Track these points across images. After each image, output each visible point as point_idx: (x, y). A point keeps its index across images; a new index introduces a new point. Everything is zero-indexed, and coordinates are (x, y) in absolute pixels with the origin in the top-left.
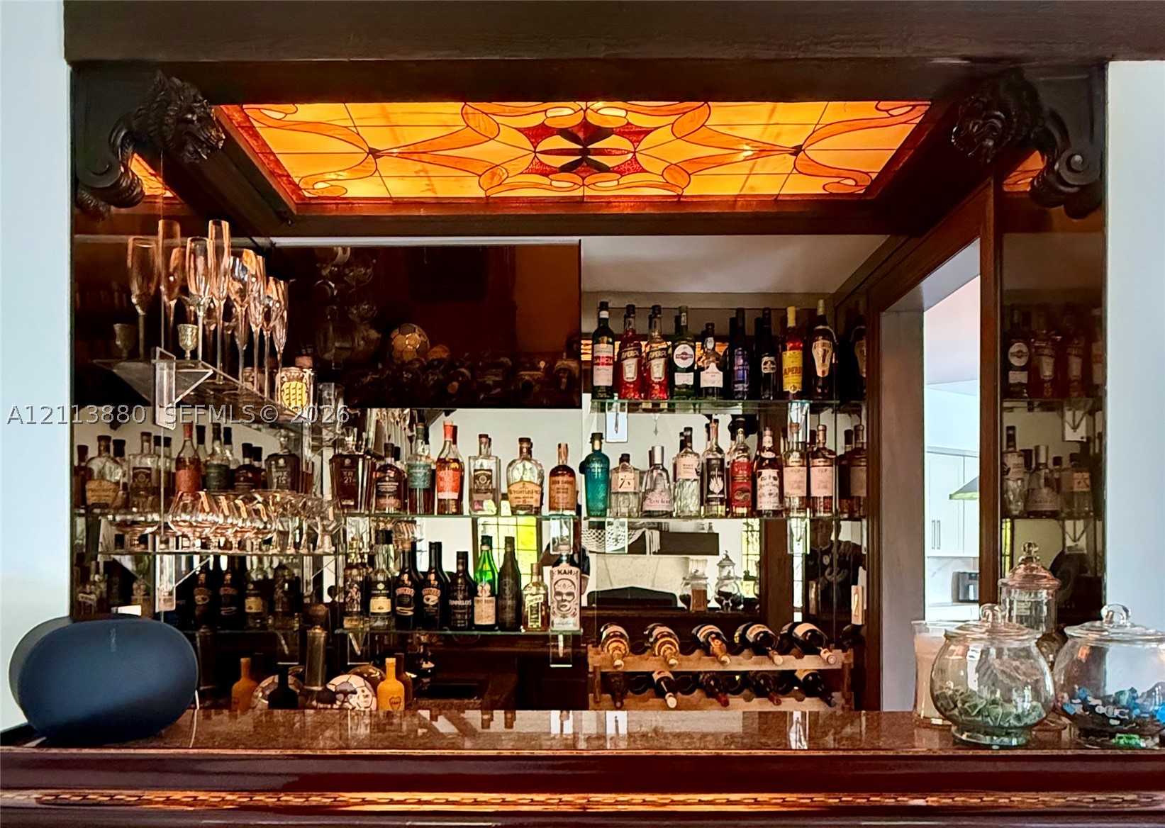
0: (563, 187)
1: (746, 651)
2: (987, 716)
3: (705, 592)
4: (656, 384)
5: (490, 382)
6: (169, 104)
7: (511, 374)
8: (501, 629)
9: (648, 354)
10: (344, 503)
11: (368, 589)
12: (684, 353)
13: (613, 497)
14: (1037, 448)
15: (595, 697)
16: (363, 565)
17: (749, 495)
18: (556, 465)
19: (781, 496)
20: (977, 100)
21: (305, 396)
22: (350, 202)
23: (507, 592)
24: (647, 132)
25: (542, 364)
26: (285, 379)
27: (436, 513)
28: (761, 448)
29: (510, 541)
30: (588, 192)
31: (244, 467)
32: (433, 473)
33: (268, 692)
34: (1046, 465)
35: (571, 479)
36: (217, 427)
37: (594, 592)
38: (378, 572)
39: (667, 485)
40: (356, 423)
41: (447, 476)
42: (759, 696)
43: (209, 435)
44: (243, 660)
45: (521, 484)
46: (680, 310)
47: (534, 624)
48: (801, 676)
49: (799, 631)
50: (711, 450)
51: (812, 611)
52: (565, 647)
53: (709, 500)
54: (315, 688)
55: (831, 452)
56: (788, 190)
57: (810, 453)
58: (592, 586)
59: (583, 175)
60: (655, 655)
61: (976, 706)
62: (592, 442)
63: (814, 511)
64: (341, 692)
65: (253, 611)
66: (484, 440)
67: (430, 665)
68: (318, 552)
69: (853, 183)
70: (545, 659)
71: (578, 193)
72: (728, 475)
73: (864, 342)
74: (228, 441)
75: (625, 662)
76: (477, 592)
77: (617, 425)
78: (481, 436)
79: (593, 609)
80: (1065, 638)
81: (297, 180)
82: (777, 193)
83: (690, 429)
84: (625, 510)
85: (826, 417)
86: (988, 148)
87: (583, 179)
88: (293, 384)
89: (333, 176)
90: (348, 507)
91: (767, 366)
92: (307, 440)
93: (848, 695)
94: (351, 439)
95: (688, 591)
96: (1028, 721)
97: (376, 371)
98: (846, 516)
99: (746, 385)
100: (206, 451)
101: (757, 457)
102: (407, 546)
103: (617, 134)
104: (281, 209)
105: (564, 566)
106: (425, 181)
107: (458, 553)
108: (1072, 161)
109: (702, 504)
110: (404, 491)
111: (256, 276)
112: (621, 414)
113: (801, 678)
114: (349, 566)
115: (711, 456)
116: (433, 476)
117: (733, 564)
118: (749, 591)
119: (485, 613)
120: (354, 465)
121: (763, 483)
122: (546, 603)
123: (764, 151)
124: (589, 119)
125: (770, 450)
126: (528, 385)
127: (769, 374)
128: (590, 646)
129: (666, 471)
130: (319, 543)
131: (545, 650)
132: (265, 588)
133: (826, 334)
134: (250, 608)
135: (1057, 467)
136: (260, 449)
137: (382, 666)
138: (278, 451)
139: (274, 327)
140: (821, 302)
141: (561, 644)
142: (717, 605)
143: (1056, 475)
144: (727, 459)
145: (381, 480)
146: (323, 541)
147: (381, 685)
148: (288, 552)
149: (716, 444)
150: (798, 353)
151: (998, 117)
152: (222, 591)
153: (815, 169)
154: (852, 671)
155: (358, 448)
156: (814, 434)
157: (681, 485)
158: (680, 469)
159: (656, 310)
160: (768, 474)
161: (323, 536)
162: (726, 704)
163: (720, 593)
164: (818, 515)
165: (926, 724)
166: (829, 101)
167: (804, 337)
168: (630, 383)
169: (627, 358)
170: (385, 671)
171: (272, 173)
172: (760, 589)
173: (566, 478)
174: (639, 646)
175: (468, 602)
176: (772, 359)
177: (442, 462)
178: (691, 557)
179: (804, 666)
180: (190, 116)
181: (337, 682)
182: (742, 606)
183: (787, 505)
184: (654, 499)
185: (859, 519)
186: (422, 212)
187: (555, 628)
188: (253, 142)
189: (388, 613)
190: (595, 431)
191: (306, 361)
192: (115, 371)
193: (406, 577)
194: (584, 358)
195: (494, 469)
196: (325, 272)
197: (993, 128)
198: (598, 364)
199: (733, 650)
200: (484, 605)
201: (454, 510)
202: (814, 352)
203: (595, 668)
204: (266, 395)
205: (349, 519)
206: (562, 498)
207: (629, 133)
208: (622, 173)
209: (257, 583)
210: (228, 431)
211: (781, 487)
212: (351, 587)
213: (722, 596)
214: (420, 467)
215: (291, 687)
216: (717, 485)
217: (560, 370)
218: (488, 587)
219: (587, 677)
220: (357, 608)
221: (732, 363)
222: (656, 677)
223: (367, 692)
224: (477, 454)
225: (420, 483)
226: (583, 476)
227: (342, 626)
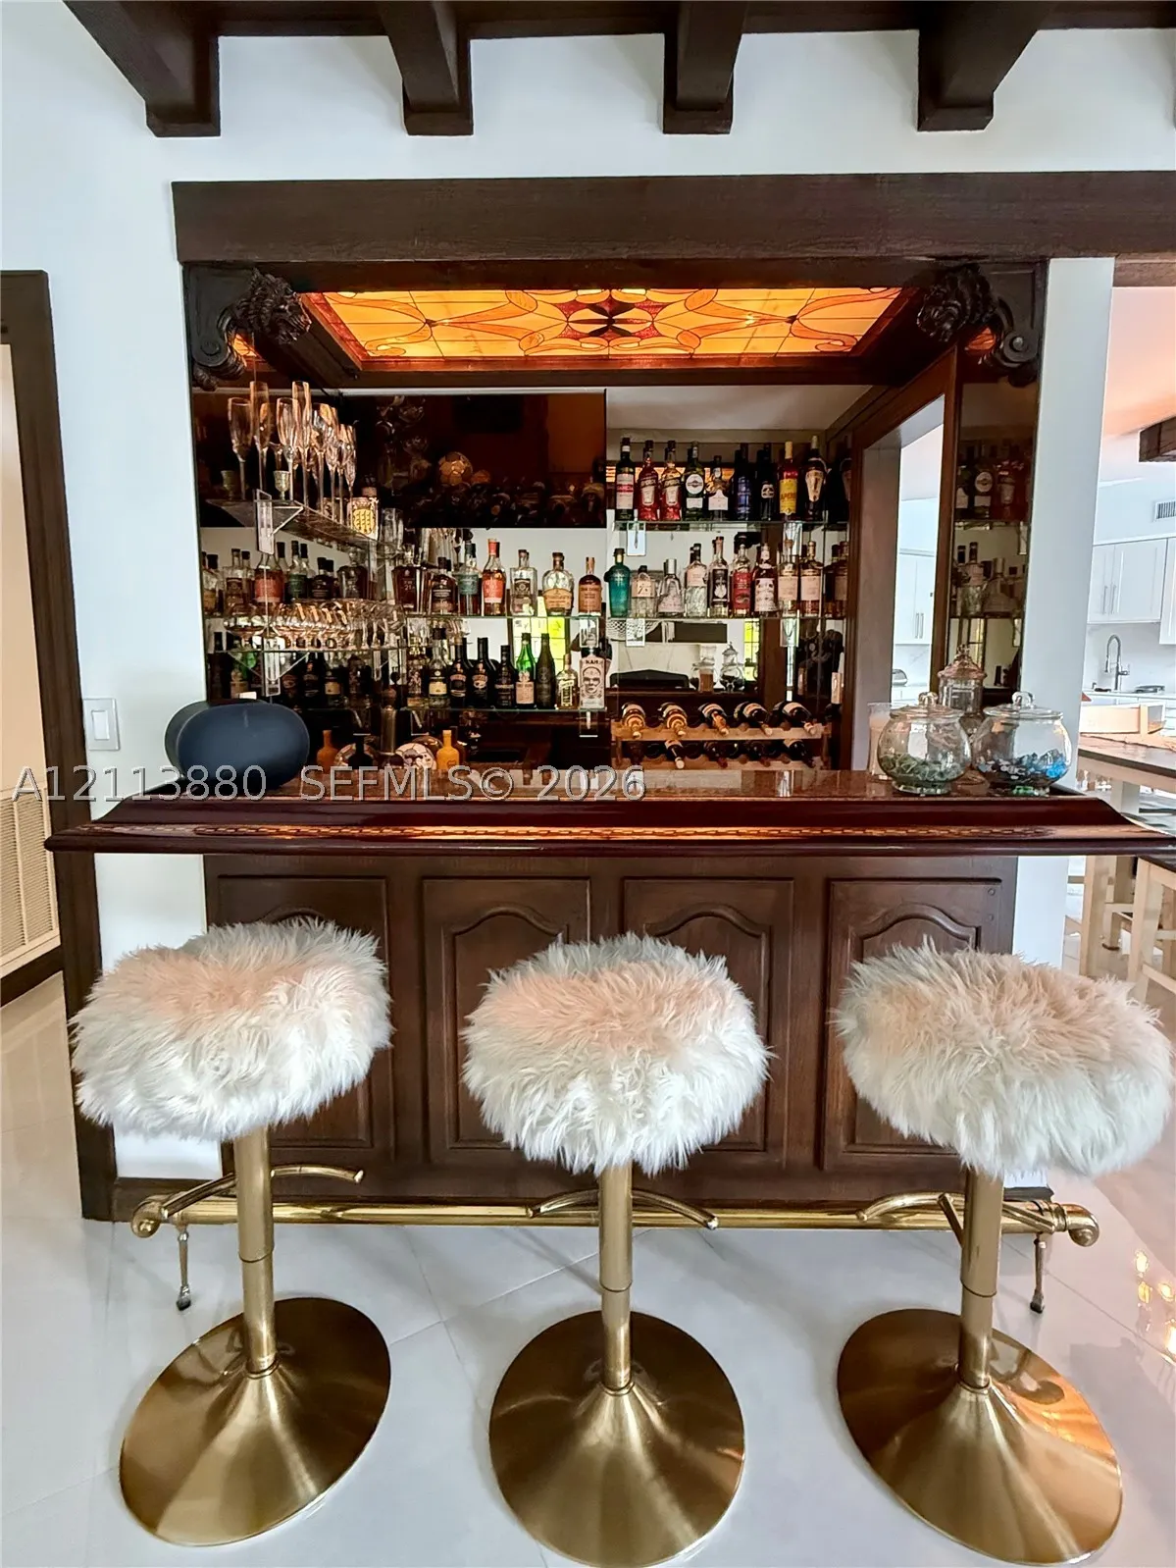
0: (592, 348)
1: (743, 725)
2: (918, 773)
3: (711, 676)
4: (671, 507)
5: (527, 505)
6: (266, 296)
7: (545, 497)
8: (539, 707)
9: (664, 482)
10: (405, 606)
11: (427, 676)
12: (696, 482)
13: (633, 601)
14: (996, 560)
15: (617, 761)
16: (422, 656)
17: (748, 599)
18: (585, 575)
19: (776, 599)
20: (938, 291)
21: (372, 520)
22: (408, 360)
23: (544, 678)
24: (664, 306)
25: (572, 488)
26: (355, 507)
27: (483, 615)
28: (759, 560)
29: (545, 638)
30: (613, 352)
31: (320, 577)
32: (480, 582)
33: (347, 757)
34: (1002, 574)
35: (597, 587)
36: (295, 544)
37: (615, 674)
38: (435, 662)
39: (679, 591)
40: (412, 539)
41: (492, 585)
42: (752, 759)
43: (288, 551)
44: (325, 732)
45: (555, 591)
46: (692, 444)
47: (566, 704)
48: (788, 744)
49: (788, 709)
50: (717, 562)
51: (800, 693)
52: (592, 720)
53: (714, 604)
54: (389, 754)
55: (819, 564)
56: (783, 350)
57: (801, 565)
58: (613, 669)
59: (609, 339)
60: (666, 728)
61: (909, 766)
62: (616, 554)
63: (803, 612)
64: (410, 757)
65: (332, 693)
66: (523, 554)
67: (478, 736)
68: (385, 647)
69: (841, 344)
70: (575, 730)
71: (605, 352)
72: (731, 581)
73: (849, 472)
74: (304, 555)
75: (642, 734)
76: (518, 677)
77: (636, 541)
78: (520, 551)
79: (615, 689)
80: (984, 717)
81: (363, 344)
82: (775, 351)
83: (699, 545)
84: (643, 612)
85: (817, 534)
86: (947, 331)
87: (609, 342)
88: (362, 511)
89: (394, 340)
90: (409, 609)
91: (767, 492)
92: (373, 555)
93: (825, 759)
94: (410, 553)
95: (697, 675)
96: (949, 777)
97: (429, 496)
98: (830, 616)
99: (748, 508)
100: (286, 564)
101: (756, 567)
102: (459, 641)
103: (638, 308)
104: (351, 367)
105: (591, 657)
106: (473, 344)
107: (502, 647)
108: (1014, 342)
109: (708, 606)
110: (455, 596)
111: (331, 426)
112: (640, 532)
113: (788, 746)
114: (410, 658)
115: (717, 568)
116: (479, 583)
117: (736, 654)
118: (749, 674)
119: (525, 694)
120: (413, 575)
121: (760, 589)
122: (576, 685)
123: (764, 320)
124: (614, 297)
125: (767, 562)
126: (560, 508)
127: (768, 499)
128: (613, 721)
129: (678, 580)
130: (386, 639)
131: (574, 723)
132: (341, 675)
133: (818, 466)
134: (329, 691)
135: (1013, 576)
136: (331, 562)
137: (441, 738)
138: (348, 564)
139: (346, 466)
140: (815, 438)
141: (589, 719)
142: (722, 687)
143: (1011, 582)
144: (730, 569)
145: (436, 587)
146: (389, 638)
147: (439, 752)
148: (363, 647)
149: (722, 557)
150: (794, 482)
151: (955, 306)
152: (306, 677)
153: (807, 334)
154: (829, 740)
155: (415, 561)
156: (805, 549)
157: (691, 591)
158: (690, 578)
159: (671, 445)
160: (765, 583)
161: (389, 633)
162: (724, 766)
163: (724, 677)
164: (806, 615)
165: (876, 779)
166: (816, 287)
167: (800, 467)
168: (648, 507)
169: (645, 486)
170: (443, 741)
171: (342, 338)
172: (759, 673)
173: (593, 586)
174: (653, 720)
175: (512, 686)
176: (771, 486)
177: (488, 573)
178: (702, 644)
179: (791, 736)
180: (282, 307)
181: (404, 748)
182: (743, 688)
183: (781, 607)
184: (667, 603)
185: (842, 618)
186: (470, 368)
187: (584, 706)
188: (327, 316)
189: (444, 695)
190: (618, 547)
191: (371, 491)
192: (223, 508)
193: (459, 666)
194: (608, 480)
195: (531, 578)
196: (383, 414)
197: (951, 314)
198: (621, 491)
199: (731, 723)
200: (524, 689)
201: (499, 612)
202: (807, 481)
203: (617, 738)
204: (341, 522)
205: (410, 620)
206: (589, 601)
207: (648, 307)
208: (642, 338)
209: (334, 671)
210: (304, 546)
211: (776, 593)
212: (413, 674)
213: (726, 679)
214: (469, 577)
215: (367, 753)
216: (721, 591)
217: (587, 494)
218: (527, 674)
219: (610, 745)
220: (418, 691)
221: (737, 490)
222: (667, 745)
223: (429, 757)
224: (517, 566)
225: (469, 589)
226: (607, 583)
227: (406, 705)
